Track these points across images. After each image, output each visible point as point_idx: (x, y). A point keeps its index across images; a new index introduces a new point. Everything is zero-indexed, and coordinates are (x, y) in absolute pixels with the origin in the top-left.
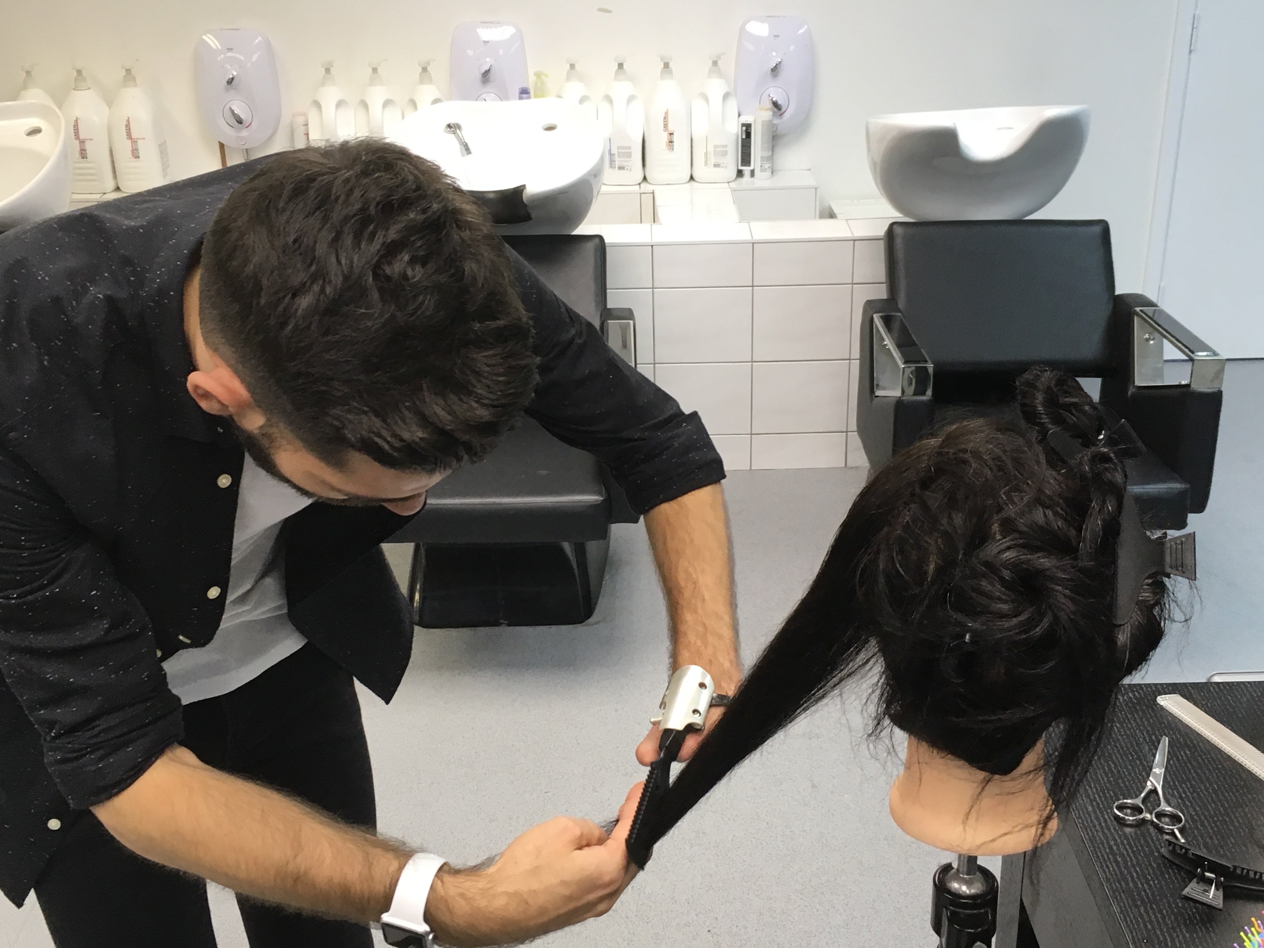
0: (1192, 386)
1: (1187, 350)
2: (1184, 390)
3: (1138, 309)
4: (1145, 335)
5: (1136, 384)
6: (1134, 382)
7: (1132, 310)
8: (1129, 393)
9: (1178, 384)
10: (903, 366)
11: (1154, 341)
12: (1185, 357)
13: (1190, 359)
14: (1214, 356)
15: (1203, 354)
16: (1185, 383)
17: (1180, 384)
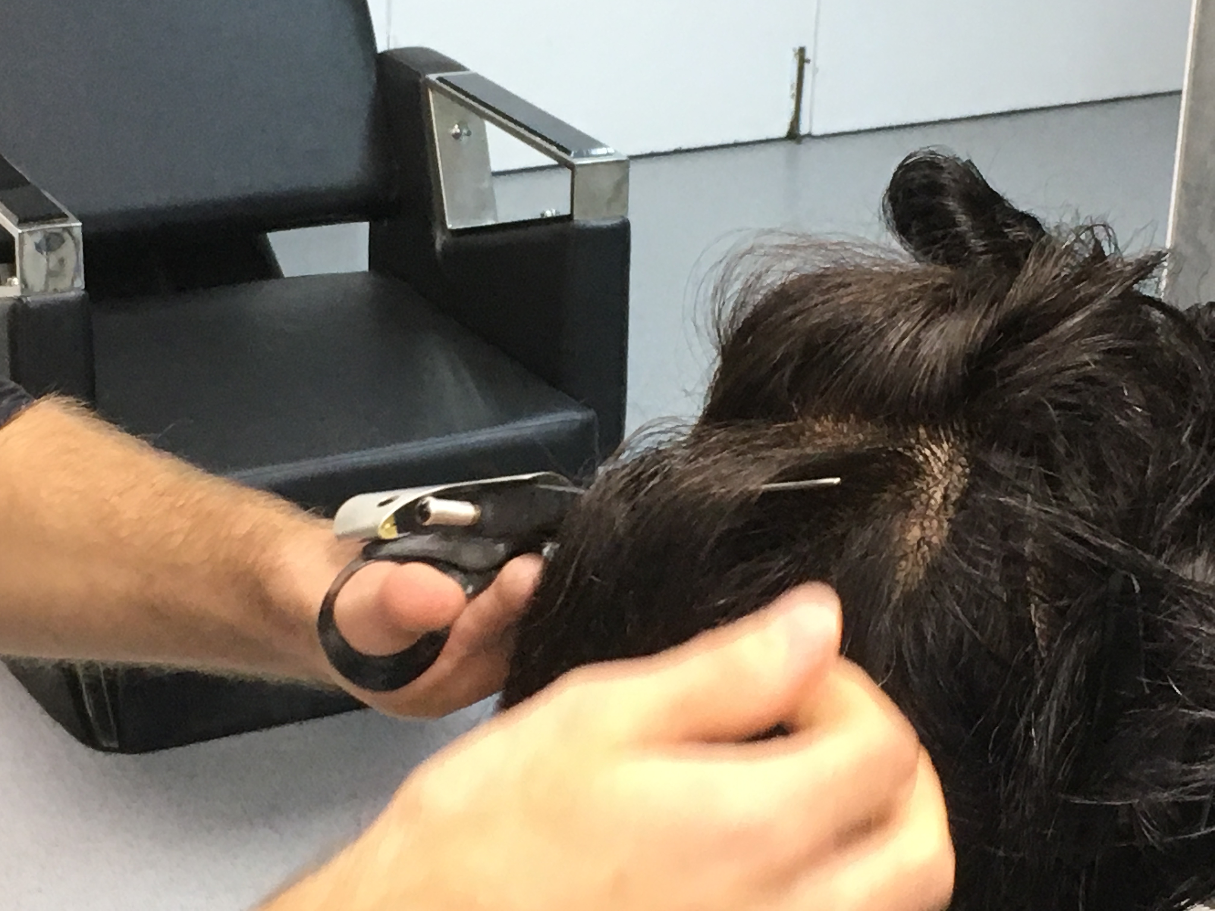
0: (575, 218)
1: (554, 149)
2: (561, 226)
3: (433, 77)
4: (453, 127)
5: (450, 226)
6: (444, 223)
7: (422, 81)
8: (438, 246)
9: (539, 217)
10: (20, 231)
11: (469, 134)
12: (549, 161)
13: (563, 164)
14: (608, 154)
15: (587, 152)
16: (554, 214)
17: (544, 217)
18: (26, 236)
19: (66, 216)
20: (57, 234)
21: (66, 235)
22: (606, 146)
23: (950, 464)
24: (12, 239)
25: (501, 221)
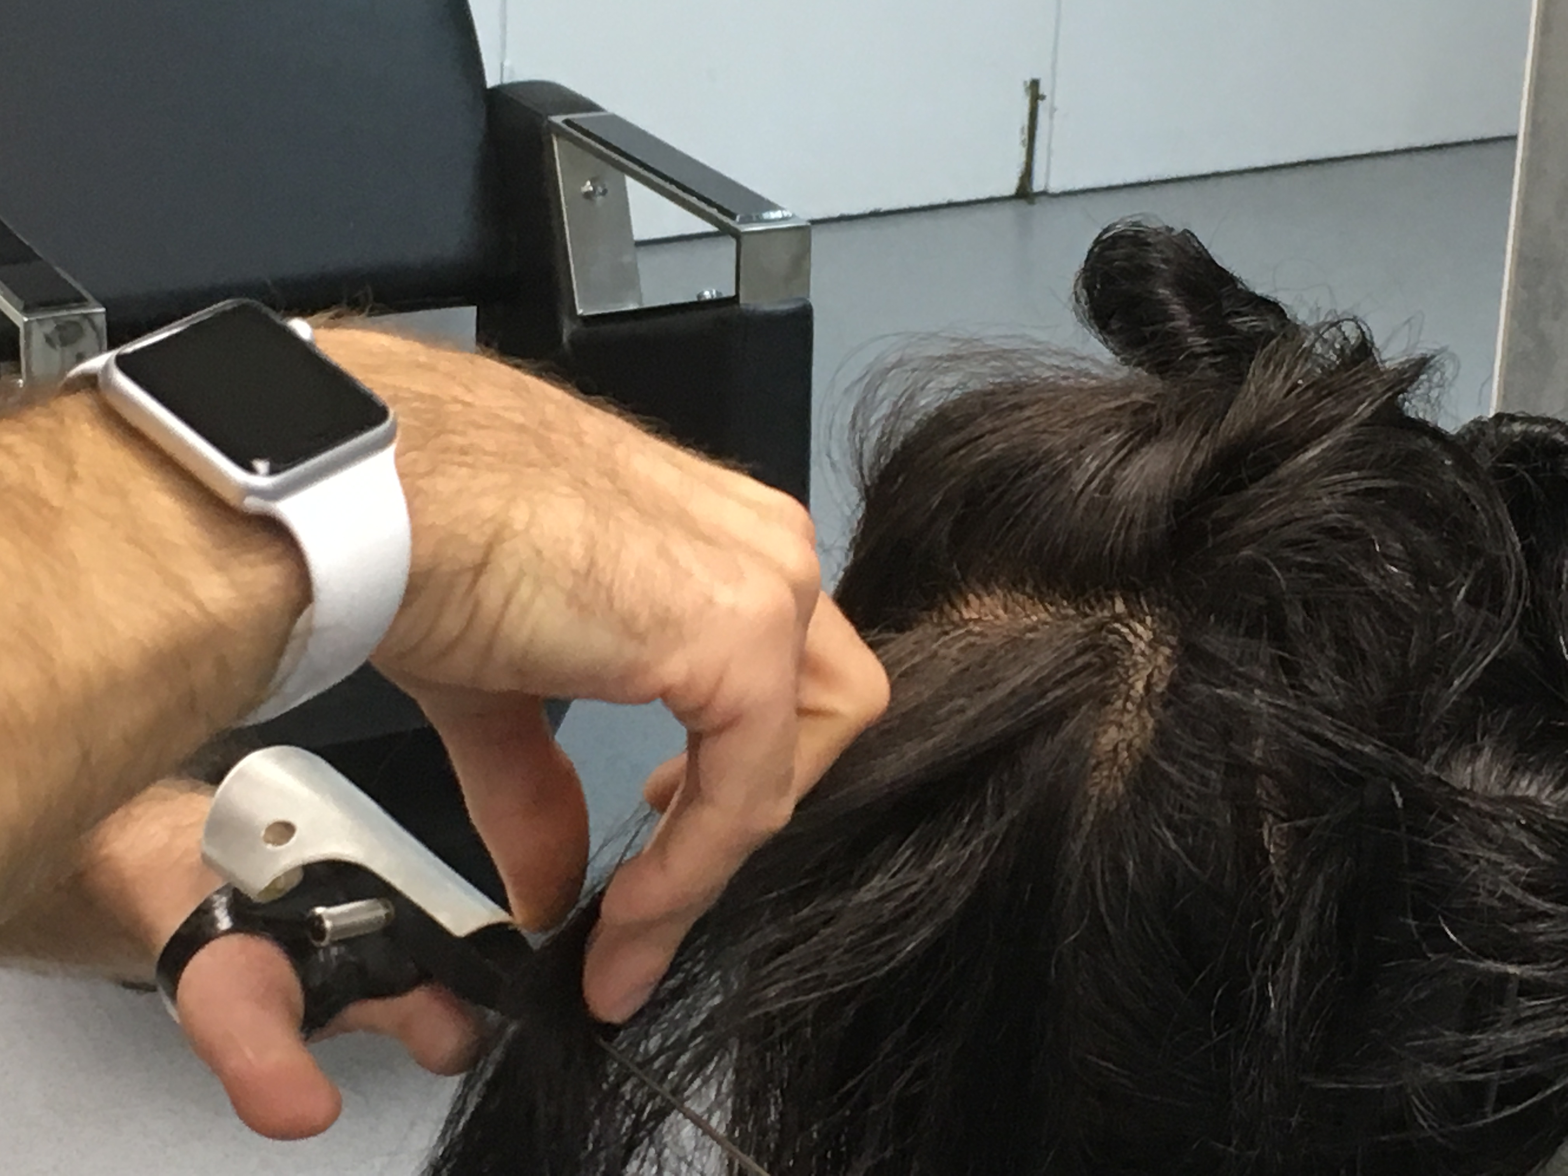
0: (741, 301)
1: (714, 211)
2: (723, 311)
3: (558, 119)
4: (584, 184)
5: (580, 312)
6: (572, 308)
7: (545, 123)
8: (567, 337)
9: (695, 299)
10: (26, 319)
11: (605, 192)
12: (710, 228)
13: (724, 231)
14: (784, 219)
15: (757, 217)
16: (715, 296)
17: (702, 299)
18: (35, 325)
19: (85, 300)
20: (75, 323)
21: (86, 325)
22: (782, 209)
23: (1155, 643)
24: (16, 329)
25: (647, 305)
